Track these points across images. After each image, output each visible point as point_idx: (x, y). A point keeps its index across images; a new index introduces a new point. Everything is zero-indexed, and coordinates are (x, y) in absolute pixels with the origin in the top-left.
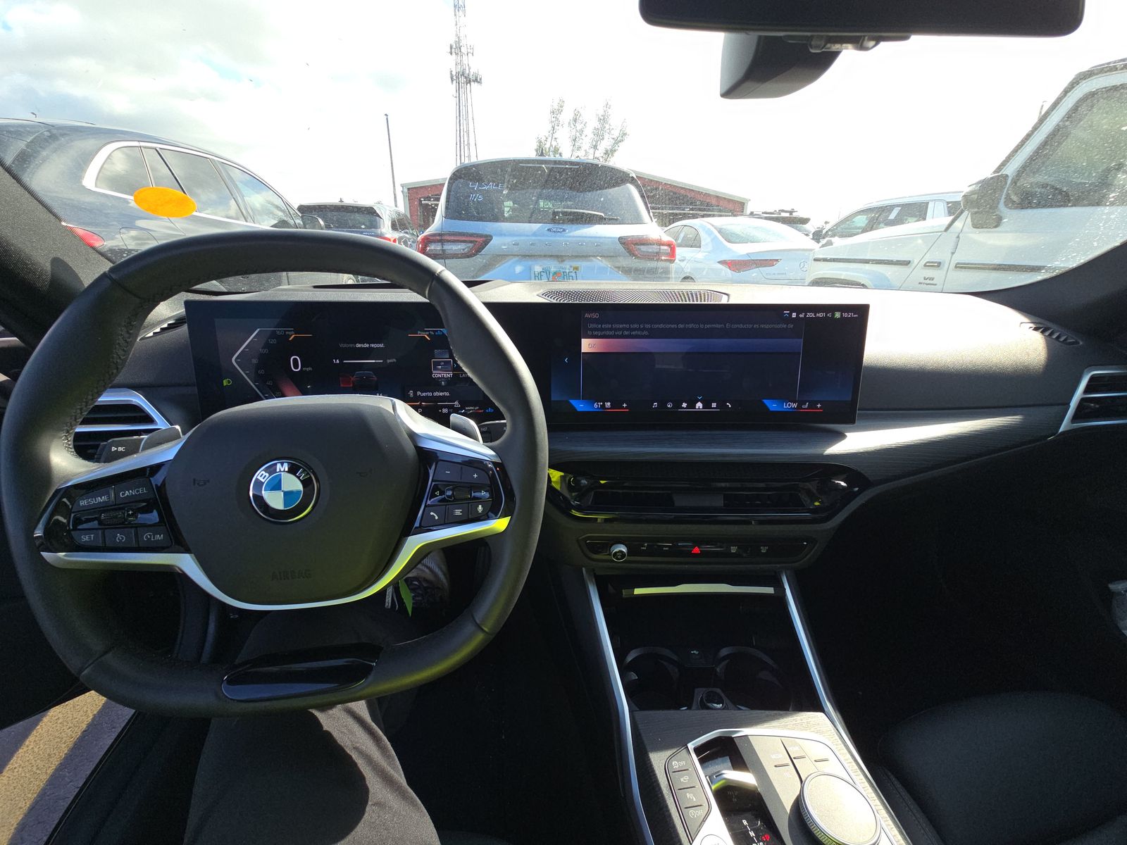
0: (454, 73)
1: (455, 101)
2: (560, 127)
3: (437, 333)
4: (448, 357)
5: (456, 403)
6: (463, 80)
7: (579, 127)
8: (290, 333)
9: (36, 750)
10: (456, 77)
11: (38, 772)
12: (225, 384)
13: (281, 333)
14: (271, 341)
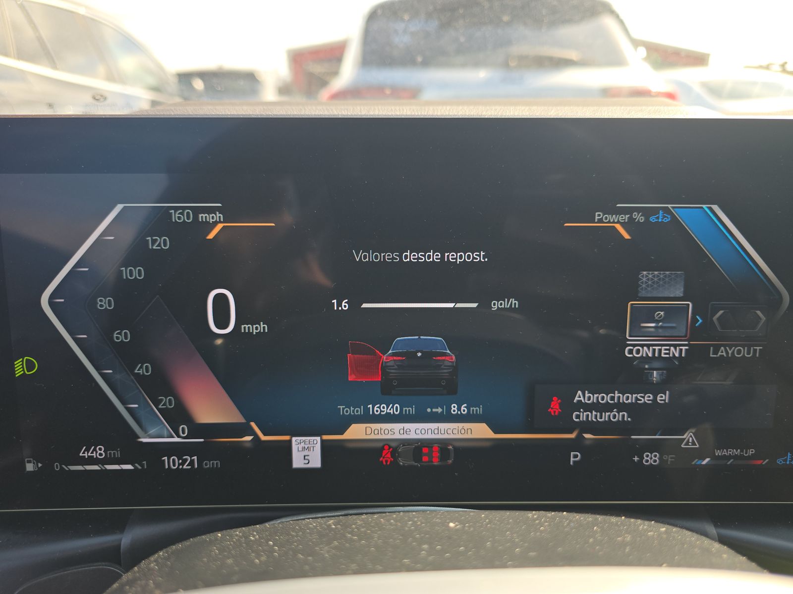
3: (653, 219)
4: (679, 293)
5: (689, 436)
8: (210, 218)
12: (19, 372)
13: (184, 218)
14: (154, 242)
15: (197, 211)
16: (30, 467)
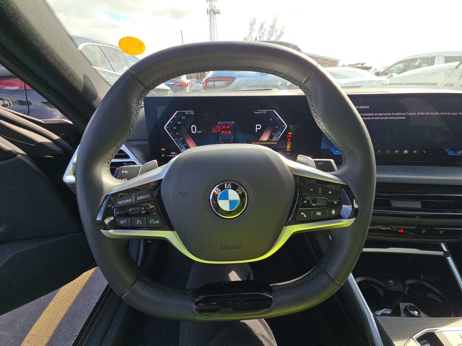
0: (208, 10)
1: (209, 23)
2: (254, 32)
6: (212, 13)
7: (262, 31)
8: (192, 113)
9: (68, 289)
10: (210, 12)
11: (69, 298)
13: (187, 113)
14: (183, 117)
15: (189, 112)
16: (163, 156)
